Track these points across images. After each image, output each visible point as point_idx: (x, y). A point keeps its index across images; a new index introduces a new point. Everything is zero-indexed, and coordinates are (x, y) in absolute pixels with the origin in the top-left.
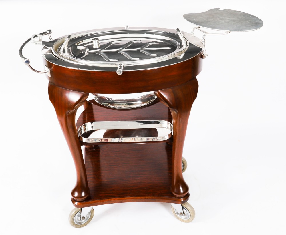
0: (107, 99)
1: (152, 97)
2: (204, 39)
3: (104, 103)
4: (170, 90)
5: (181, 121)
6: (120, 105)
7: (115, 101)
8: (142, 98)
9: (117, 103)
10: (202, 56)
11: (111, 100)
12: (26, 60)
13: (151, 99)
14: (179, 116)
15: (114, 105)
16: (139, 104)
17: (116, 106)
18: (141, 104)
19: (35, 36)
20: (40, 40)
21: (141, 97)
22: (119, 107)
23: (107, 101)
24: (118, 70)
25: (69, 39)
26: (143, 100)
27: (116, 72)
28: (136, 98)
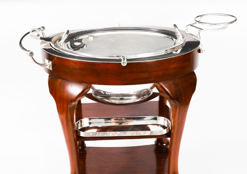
0: (103, 93)
1: (148, 92)
2: (199, 35)
3: (99, 97)
4: (171, 82)
5: (180, 114)
6: (115, 99)
7: (110, 95)
8: (138, 94)
9: (112, 97)
10: (199, 51)
11: (107, 94)
12: (30, 52)
13: (146, 94)
14: (179, 109)
15: (109, 99)
16: (134, 99)
17: (110, 100)
18: (135, 100)
19: (33, 31)
20: (38, 35)
21: (136, 93)
22: (113, 101)
23: (103, 94)
24: (122, 61)
25: (68, 35)
26: (138, 96)
27: (121, 63)
28: (131, 93)
